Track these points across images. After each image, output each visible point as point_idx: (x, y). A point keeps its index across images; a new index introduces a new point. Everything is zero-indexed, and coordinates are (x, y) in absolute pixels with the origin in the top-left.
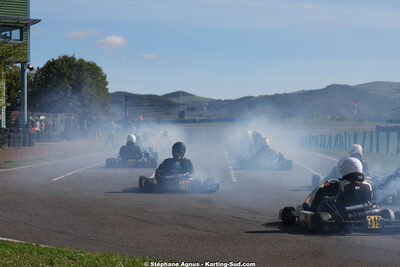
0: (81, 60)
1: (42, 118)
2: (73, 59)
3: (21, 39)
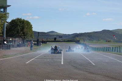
0: (24, 20)
1: (11, 39)
2: (21, 19)
3: (4, 12)
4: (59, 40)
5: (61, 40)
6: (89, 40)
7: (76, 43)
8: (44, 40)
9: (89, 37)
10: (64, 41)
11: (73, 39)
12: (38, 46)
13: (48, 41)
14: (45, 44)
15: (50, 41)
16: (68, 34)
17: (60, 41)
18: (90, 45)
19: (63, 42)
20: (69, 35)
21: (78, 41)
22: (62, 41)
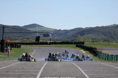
4: (45, 41)
5: (49, 42)
6: (105, 41)
7: (77, 46)
8: (17, 41)
9: (105, 35)
10: (55, 43)
11: (74, 38)
12: (4, 52)
13: (24, 44)
14: (16, 49)
15: (27, 44)
16: (64, 30)
17: (46, 43)
18: (104, 50)
19: (52, 45)
20: (66, 32)
21: (80, 43)
22: (50, 44)
